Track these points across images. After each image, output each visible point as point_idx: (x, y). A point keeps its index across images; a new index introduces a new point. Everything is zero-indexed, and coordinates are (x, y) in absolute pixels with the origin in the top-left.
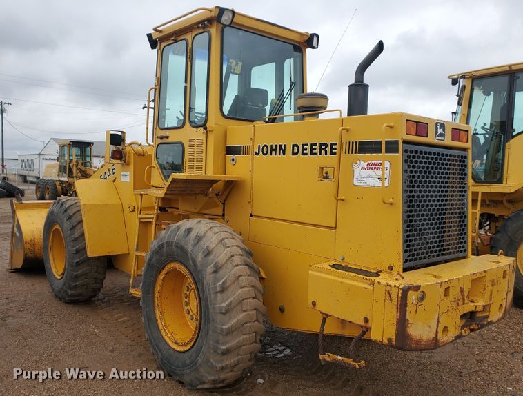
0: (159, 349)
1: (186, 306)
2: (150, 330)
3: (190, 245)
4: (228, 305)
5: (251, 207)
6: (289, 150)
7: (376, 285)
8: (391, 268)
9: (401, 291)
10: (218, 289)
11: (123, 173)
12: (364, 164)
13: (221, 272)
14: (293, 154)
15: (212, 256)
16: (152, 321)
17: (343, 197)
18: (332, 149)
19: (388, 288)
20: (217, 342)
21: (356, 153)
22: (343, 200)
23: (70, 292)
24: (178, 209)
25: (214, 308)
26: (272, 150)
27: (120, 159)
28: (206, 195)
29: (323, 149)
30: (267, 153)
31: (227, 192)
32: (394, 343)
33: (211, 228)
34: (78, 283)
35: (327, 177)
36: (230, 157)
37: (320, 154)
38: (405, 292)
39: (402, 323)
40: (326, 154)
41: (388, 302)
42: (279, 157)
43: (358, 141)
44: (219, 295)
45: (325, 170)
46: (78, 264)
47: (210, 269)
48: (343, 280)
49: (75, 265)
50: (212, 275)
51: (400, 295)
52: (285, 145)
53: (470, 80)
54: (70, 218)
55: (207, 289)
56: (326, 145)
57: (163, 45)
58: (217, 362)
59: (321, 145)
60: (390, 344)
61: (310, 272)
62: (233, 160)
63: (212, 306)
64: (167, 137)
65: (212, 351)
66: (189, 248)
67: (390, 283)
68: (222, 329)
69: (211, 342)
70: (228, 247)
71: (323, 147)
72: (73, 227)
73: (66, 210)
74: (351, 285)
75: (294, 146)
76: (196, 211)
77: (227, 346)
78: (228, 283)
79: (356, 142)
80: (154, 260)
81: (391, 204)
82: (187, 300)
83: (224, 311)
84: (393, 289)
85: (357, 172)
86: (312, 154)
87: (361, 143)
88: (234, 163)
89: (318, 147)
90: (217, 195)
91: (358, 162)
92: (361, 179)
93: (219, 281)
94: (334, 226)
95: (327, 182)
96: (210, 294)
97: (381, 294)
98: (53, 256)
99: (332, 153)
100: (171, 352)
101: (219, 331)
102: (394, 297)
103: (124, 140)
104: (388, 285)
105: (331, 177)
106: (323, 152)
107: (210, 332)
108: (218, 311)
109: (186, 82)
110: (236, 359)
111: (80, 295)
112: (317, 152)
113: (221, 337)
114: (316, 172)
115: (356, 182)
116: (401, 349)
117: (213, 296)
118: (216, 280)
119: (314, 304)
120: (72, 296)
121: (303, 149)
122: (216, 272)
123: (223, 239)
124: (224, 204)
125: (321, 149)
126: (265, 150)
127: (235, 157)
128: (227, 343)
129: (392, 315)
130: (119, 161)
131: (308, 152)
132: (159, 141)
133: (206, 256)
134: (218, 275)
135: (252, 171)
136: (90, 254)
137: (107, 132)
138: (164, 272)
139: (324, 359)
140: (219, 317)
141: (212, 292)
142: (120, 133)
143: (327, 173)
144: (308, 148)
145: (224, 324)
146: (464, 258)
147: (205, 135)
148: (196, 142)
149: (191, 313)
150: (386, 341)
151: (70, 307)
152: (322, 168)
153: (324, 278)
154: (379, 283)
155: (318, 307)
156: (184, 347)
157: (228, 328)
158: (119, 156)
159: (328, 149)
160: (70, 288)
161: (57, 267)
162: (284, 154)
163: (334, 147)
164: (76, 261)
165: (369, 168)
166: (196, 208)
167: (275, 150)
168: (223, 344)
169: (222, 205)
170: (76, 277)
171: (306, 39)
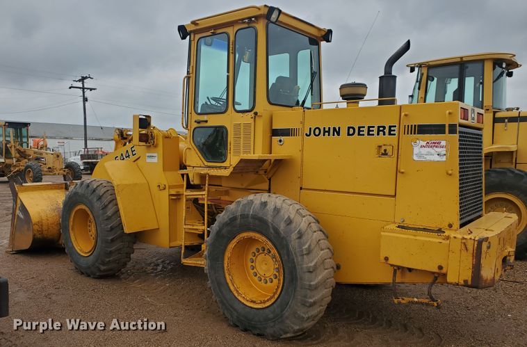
0: (233, 308)
1: (253, 269)
2: (222, 292)
3: (269, 216)
4: (315, 265)
5: (301, 181)
6: (344, 132)
7: (452, 239)
8: (450, 226)
9: (476, 243)
10: (305, 252)
11: (147, 155)
12: (424, 143)
13: (304, 238)
14: (349, 134)
15: (294, 225)
16: (222, 285)
17: (402, 171)
18: (390, 131)
19: (464, 241)
20: (305, 296)
21: (415, 134)
22: (403, 173)
23: (103, 268)
24: (221, 186)
25: (302, 268)
26: (325, 132)
27: (146, 141)
28: (257, 172)
29: (381, 131)
30: (319, 135)
31: (275, 169)
32: (470, 283)
33: (284, 200)
34: (111, 259)
35: (385, 154)
36: (276, 139)
37: (378, 134)
38: (480, 242)
39: (477, 268)
40: (384, 134)
41: (464, 253)
42: (333, 138)
43: (417, 124)
44: (305, 256)
45: (383, 148)
46: (112, 240)
47: (294, 236)
48: (418, 238)
49: (109, 241)
50: (297, 241)
51: (476, 246)
52: (339, 128)
53: (426, 68)
54: (100, 198)
55: (293, 253)
56: (384, 127)
57: (198, 37)
58: (303, 313)
59: (379, 127)
60: (466, 284)
61: (382, 233)
62: (280, 141)
63: (299, 267)
64: (206, 121)
65: (300, 304)
66: (269, 219)
67: (465, 237)
68: (310, 285)
69: (299, 297)
70: (304, 216)
71: (381, 129)
72: (105, 207)
73: (94, 191)
74: (426, 241)
75: (349, 128)
76: (243, 187)
77: (314, 299)
78: (313, 246)
79: (415, 126)
80: (224, 231)
81: (450, 175)
82: (253, 264)
83: (311, 270)
84: (469, 241)
85: (416, 150)
86: (369, 134)
87: (420, 126)
88: (281, 143)
89: (375, 130)
90: (265, 172)
91: (418, 141)
92: (420, 155)
93: (304, 245)
94: (394, 194)
95: (385, 159)
96: (297, 257)
97: (456, 246)
98: (74, 235)
99: (390, 134)
100: (248, 309)
101: (307, 287)
102: (470, 247)
103: (149, 124)
104: (464, 238)
105: (390, 153)
106: (381, 133)
107: (298, 289)
108: (305, 270)
109: (228, 72)
110: (319, 310)
111: (111, 270)
112: (375, 132)
113: (309, 291)
114: (374, 151)
115: (415, 158)
116: (477, 287)
117: (300, 258)
118: (301, 245)
119: (386, 259)
120: (105, 271)
121: (359, 131)
122: (300, 237)
123: (298, 210)
124: (270, 180)
125: (379, 131)
126: (316, 132)
127: (282, 138)
128: (313, 296)
129: (468, 261)
130: (144, 144)
131: (365, 132)
132: (196, 125)
133: (288, 225)
134: (302, 240)
135: (302, 151)
136: (127, 231)
137: (134, 117)
138: (235, 241)
139: (400, 303)
140: (307, 276)
141: (298, 254)
142: (144, 117)
143: (385, 150)
144: (366, 130)
145: (311, 281)
146: (480, 216)
147: (253, 120)
148: (242, 126)
149: (258, 275)
150: (462, 282)
151: (102, 281)
152: (380, 147)
153: (397, 237)
154: (455, 237)
155: (391, 262)
156: (262, 305)
157: (316, 284)
158: (144, 138)
159: (387, 131)
160: (103, 264)
161: (82, 245)
162: (338, 134)
163: (392, 129)
164: (110, 238)
165: (428, 145)
166: (242, 185)
167: (329, 132)
168: (310, 298)
169: (268, 181)
170: (111, 253)
171: (324, 33)
